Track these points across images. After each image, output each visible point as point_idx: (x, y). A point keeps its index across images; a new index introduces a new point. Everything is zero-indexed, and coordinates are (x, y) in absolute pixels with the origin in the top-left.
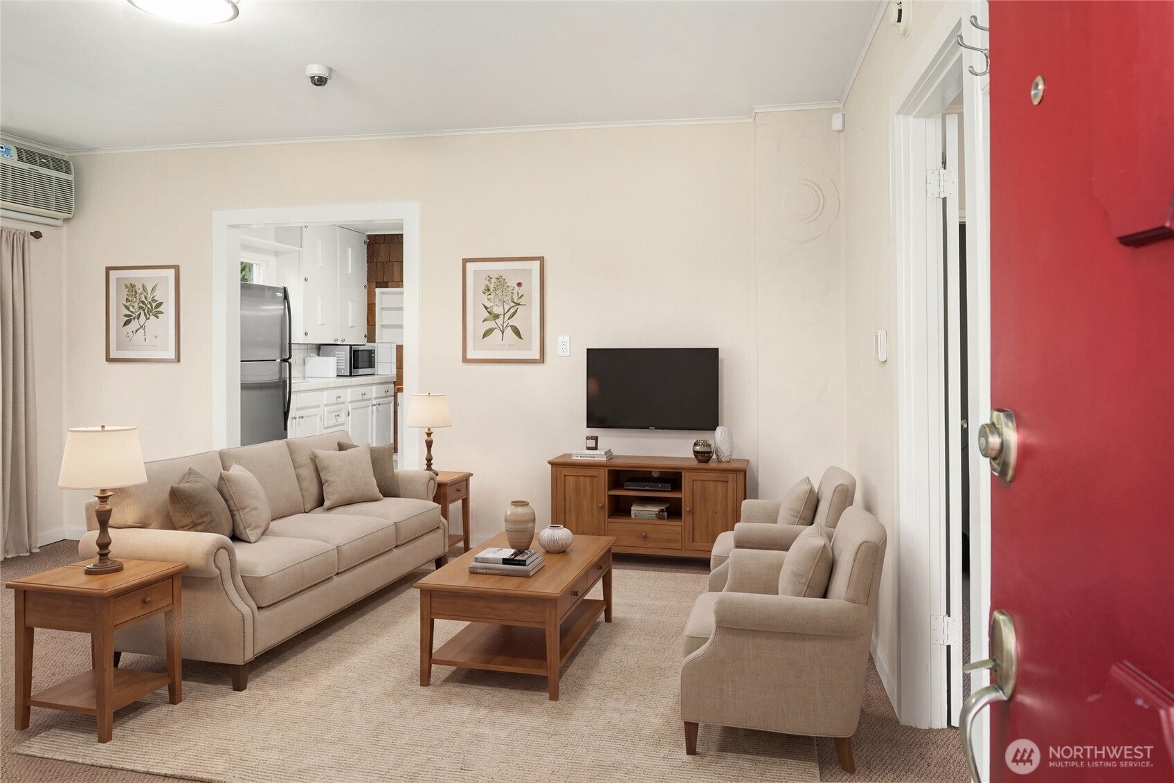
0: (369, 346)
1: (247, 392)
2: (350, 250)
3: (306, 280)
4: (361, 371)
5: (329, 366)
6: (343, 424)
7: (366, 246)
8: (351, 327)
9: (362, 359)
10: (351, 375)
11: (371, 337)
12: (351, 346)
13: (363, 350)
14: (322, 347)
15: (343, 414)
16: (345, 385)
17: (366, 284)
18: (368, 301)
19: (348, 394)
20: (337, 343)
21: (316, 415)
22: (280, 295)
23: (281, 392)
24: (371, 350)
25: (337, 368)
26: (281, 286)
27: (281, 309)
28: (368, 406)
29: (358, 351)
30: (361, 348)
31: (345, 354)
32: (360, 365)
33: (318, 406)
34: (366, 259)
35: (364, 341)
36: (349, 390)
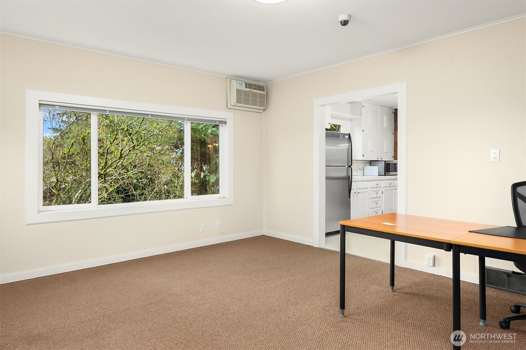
0: (395, 161)
1: (330, 181)
2: (385, 116)
3: (363, 131)
4: (391, 173)
5: (374, 170)
6: (380, 197)
7: (394, 114)
8: (386, 152)
9: (391, 167)
10: (385, 175)
11: (395, 157)
12: (385, 161)
13: (392, 163)
14: (372, 162)
15: (380, 193)
16: (381, 179)
17: (394, 132)
18: (394, 140)
19: (383, 184)
20: (378, 160)
21: (366, 192)
22: (347, 137)
23: (347, 181)
24: (396, 164)
25: (379, 172)
26: (348, 133)
27: (348, 146)
28: (393, 190)
29: (390, 164)
30: (391, 162)
31: (382, 165)
32: (391, 171)
33: (367, 188)
34: (393, 120)
35: (392, 159)
36: (383, 182)
